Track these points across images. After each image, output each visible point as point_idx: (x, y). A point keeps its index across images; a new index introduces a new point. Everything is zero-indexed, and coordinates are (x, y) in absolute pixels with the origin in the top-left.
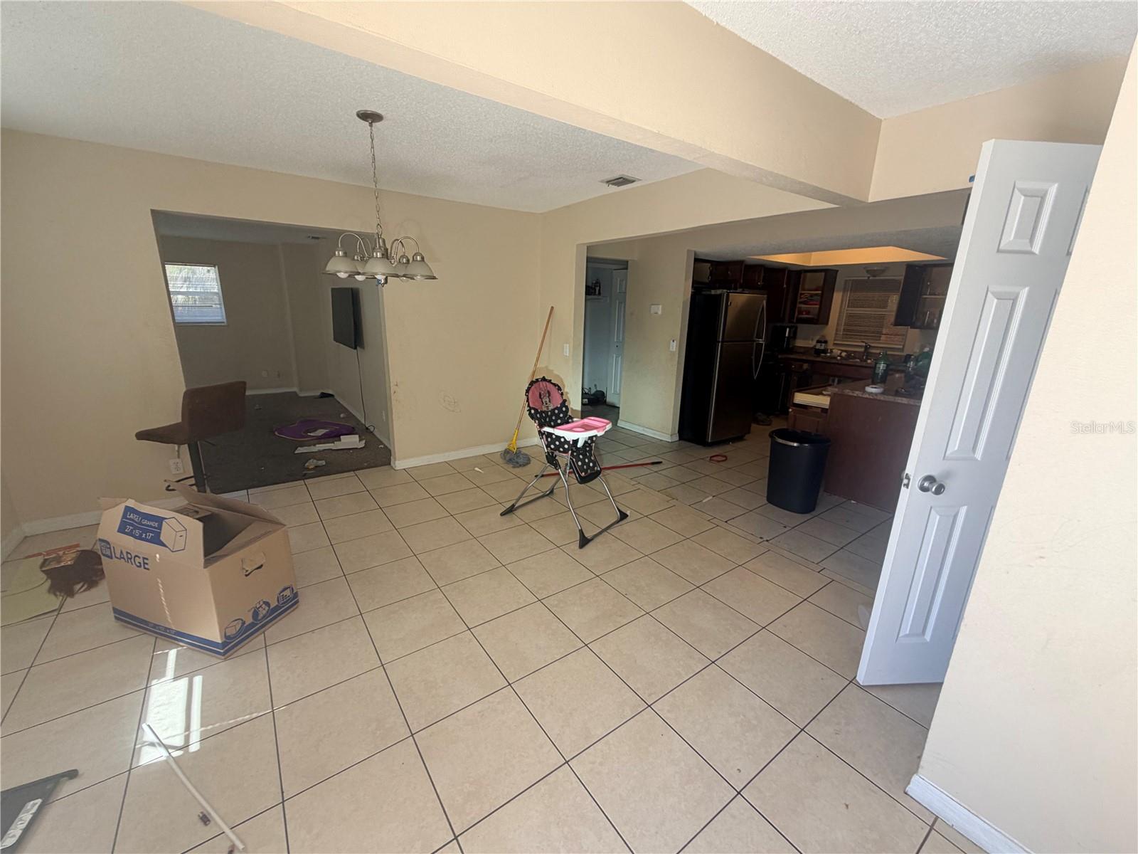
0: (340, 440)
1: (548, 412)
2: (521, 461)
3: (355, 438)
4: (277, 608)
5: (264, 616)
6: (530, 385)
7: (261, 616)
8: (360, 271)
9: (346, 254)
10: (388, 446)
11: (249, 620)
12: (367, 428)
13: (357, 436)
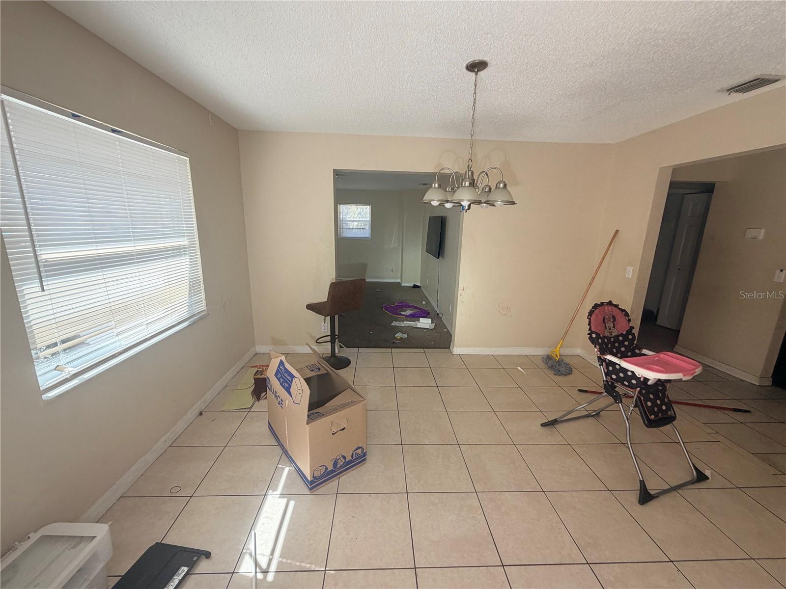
0: (419, 321)
1: (611, 338)
2: (562, 369)
3: (429, 321)
4: (351, 462)
5: (340, 467)
6: (593, 307)
7: (338, 466)
8: (449, 199)
9: (440, 186)
10: (450, 331)
11: (330, 468)
12: (438, 314)
13: (430, 320)
